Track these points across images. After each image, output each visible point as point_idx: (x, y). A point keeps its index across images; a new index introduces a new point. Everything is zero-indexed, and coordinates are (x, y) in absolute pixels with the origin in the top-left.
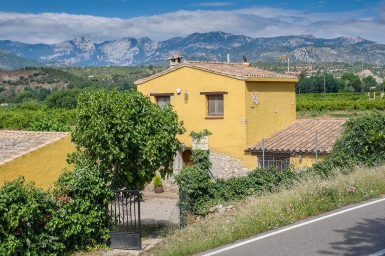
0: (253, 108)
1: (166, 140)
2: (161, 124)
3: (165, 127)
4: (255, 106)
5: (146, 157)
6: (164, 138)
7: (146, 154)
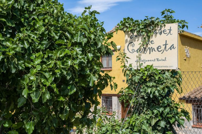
0: (185, 60)
1: (77, 62)
2: (70, 34)
3: (78, 39)
4: (187, 59)
5: (29, 94)
6: (74, 59)
7: (30, 88)
